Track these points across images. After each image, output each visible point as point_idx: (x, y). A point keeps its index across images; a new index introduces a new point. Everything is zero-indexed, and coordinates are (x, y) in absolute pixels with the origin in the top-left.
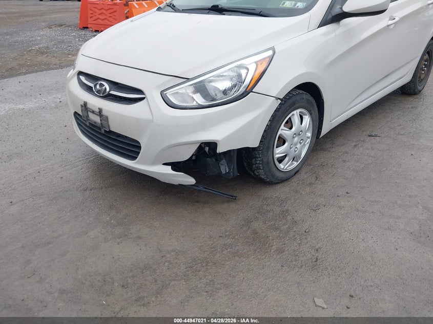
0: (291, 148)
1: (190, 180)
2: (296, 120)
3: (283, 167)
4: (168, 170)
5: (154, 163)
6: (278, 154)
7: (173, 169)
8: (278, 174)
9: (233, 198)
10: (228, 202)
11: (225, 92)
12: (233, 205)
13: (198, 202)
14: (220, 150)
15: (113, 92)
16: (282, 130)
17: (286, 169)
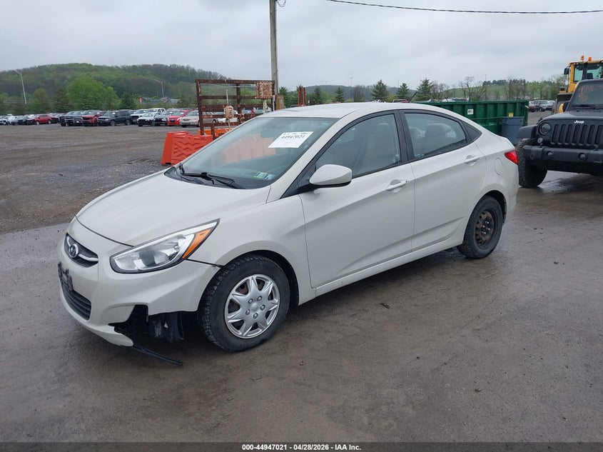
0: (247, 314)
1: (128, 342)
2: (253, 286)
3: (241, 334)
4: (111, 330)
5: (100, 323)
6: (231, 319)
7: (116, 330)
8: (233, 341)
9: (180, 365)
10: (174, 368)
11: (171, 257)
12: (178, 371)
13: (145, 366)
14: (151, 312)
15: (81, 255)
16: (233, 295)
17: (246, 336)
